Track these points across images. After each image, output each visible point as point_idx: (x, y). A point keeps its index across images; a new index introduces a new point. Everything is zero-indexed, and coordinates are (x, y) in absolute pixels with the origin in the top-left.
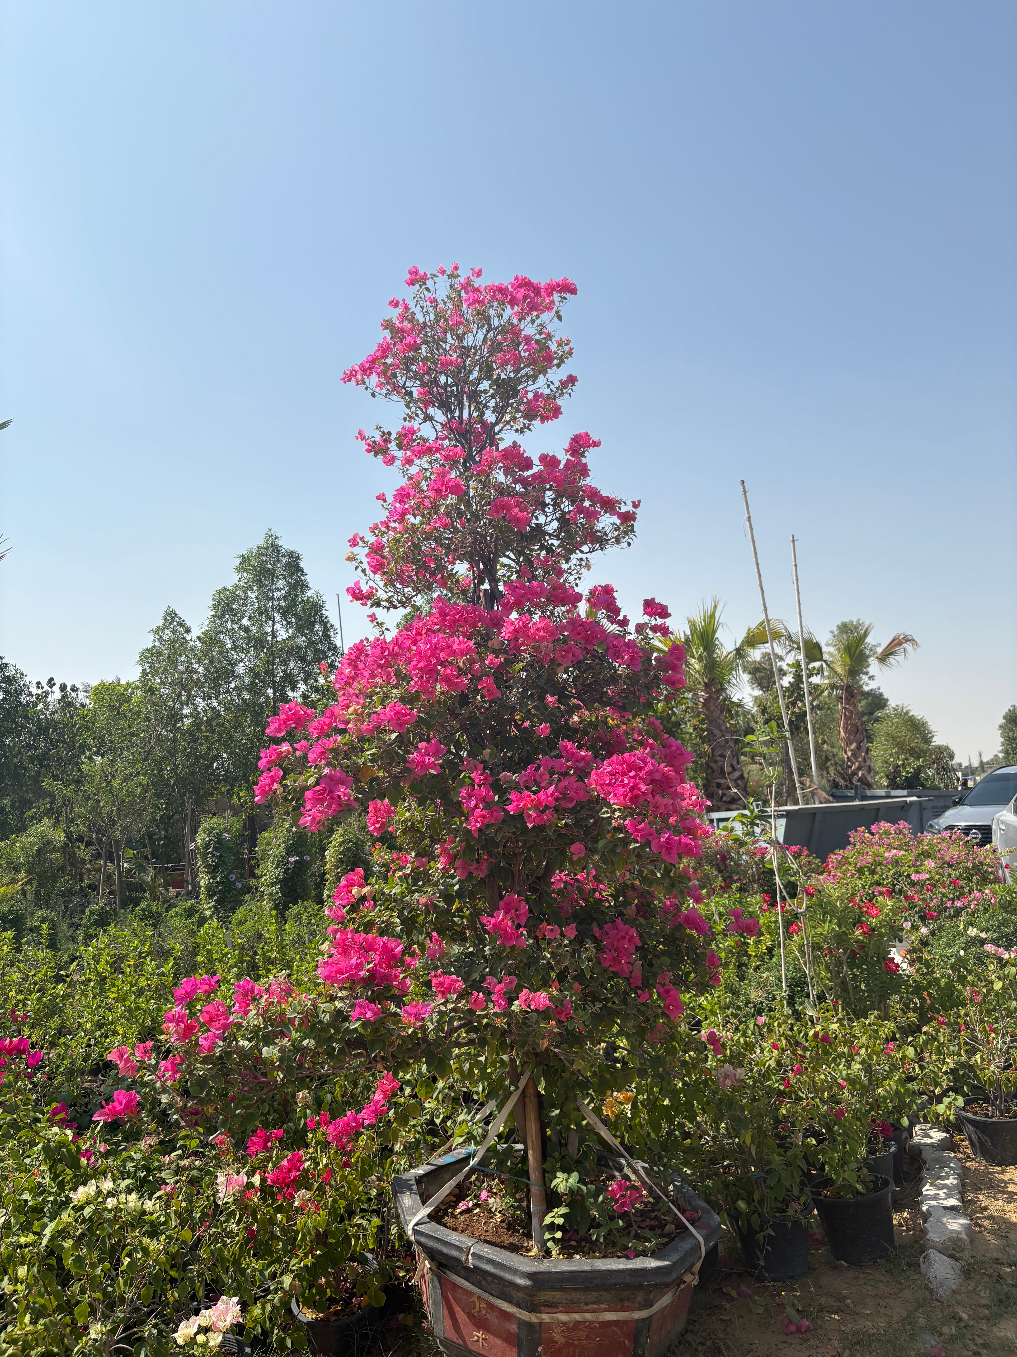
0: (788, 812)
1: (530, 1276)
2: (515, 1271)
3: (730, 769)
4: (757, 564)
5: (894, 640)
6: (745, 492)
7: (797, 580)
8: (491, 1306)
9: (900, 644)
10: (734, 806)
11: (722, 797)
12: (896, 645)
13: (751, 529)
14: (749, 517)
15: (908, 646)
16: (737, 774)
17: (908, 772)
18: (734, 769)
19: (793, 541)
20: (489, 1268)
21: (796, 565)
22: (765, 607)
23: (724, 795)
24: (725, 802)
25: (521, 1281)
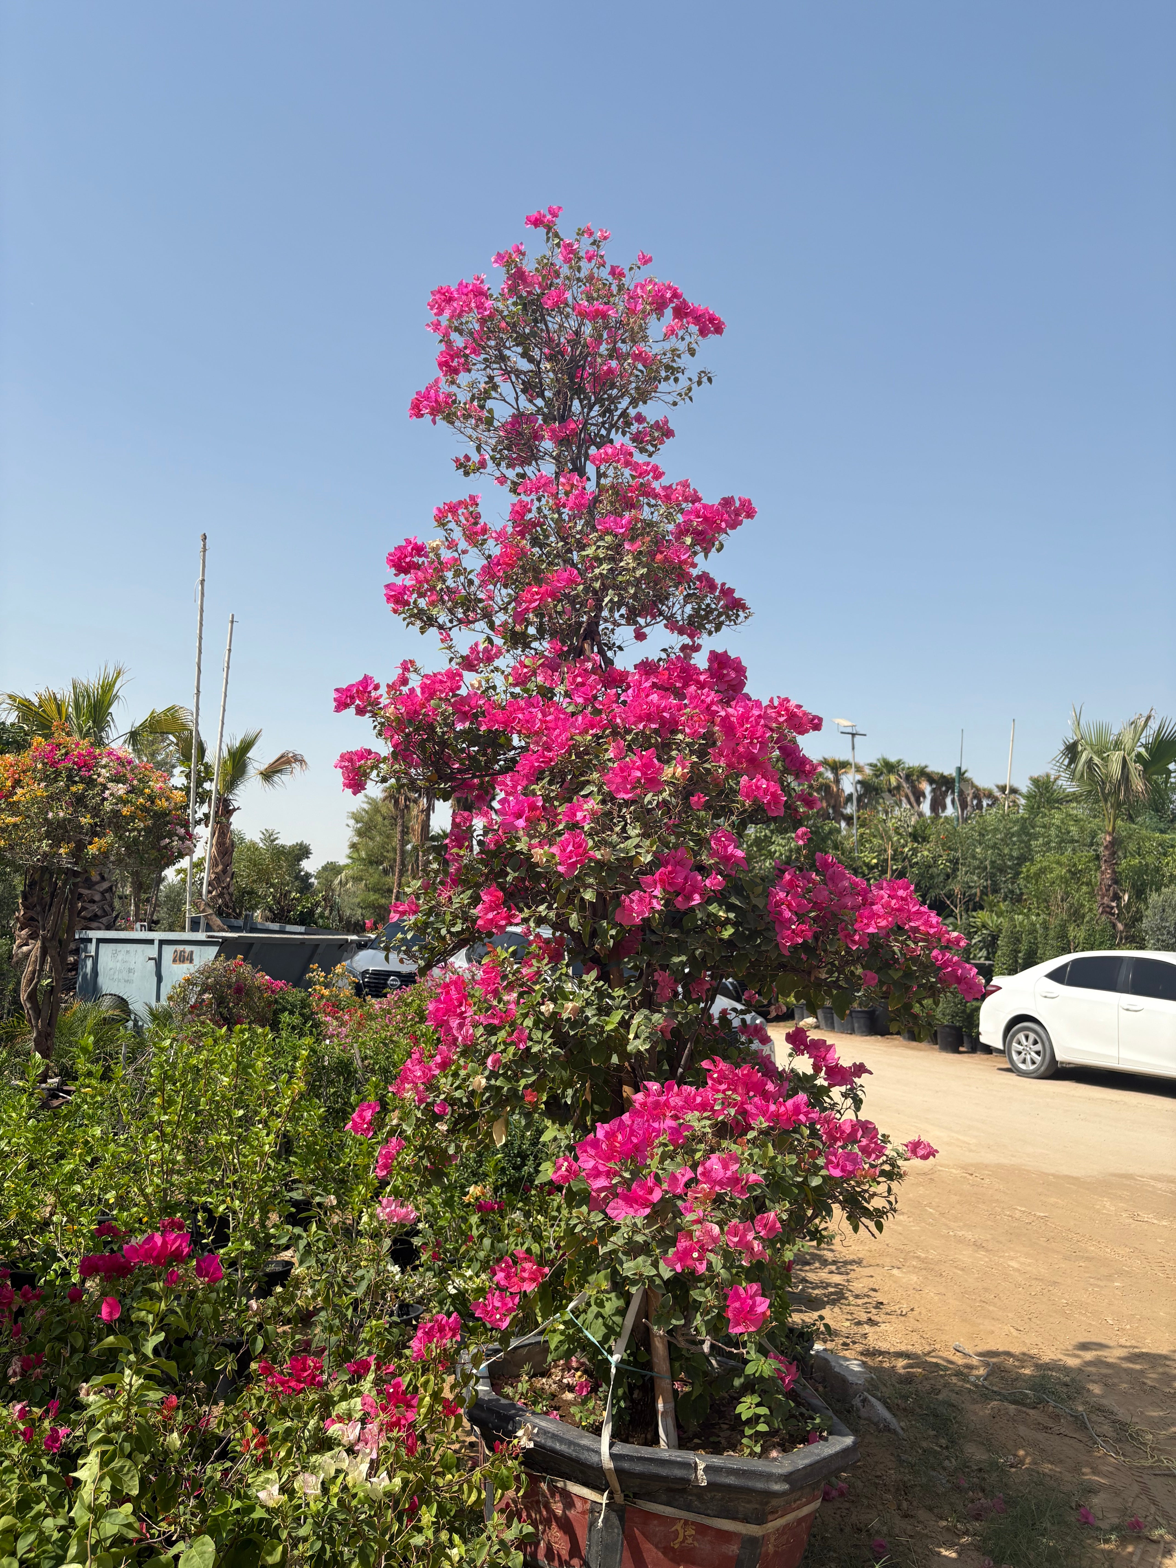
0: (225, 939)
1: (787, 1478)
2: (769, 1477)
3: (98, 878)
4: (201, 638)
5: (282, 757)
6: (205, 550)
7: (228, 668)
8: (703, 1530)
9: (288, 762)
10: (95, 925)
11: (80, 912)
12: (285, 763)
13: (203, 594)
14: (203, 580)
15: (296, 766)
16: (105, 885)
17: (304, 907)
18: (103, 878)
19: (232, 622)
20: (731, 1480)
21: (230, 650)
22: (198, 691)
23: (84, 908)
24: (84, 918)
25: (777, 1487)
